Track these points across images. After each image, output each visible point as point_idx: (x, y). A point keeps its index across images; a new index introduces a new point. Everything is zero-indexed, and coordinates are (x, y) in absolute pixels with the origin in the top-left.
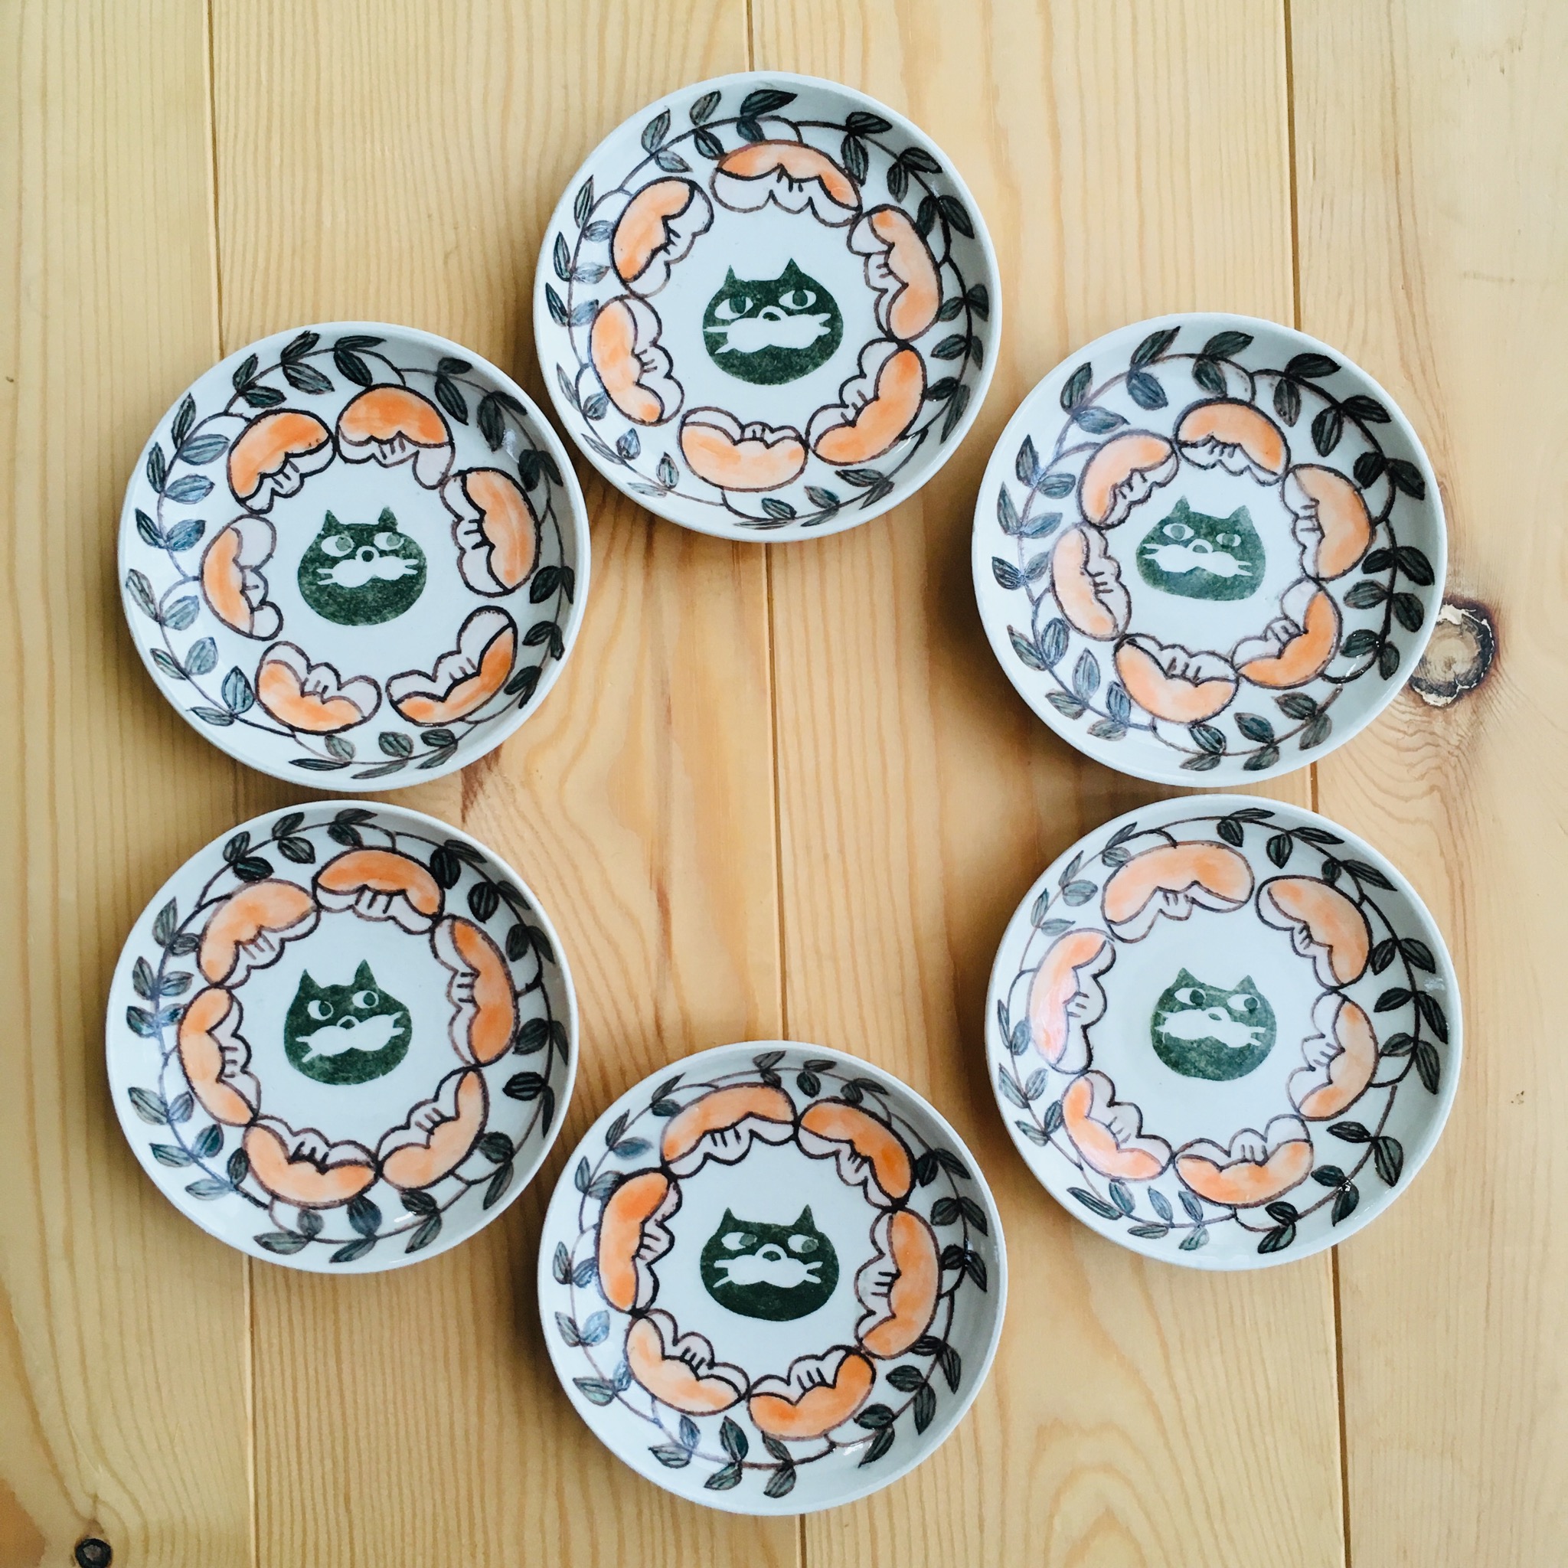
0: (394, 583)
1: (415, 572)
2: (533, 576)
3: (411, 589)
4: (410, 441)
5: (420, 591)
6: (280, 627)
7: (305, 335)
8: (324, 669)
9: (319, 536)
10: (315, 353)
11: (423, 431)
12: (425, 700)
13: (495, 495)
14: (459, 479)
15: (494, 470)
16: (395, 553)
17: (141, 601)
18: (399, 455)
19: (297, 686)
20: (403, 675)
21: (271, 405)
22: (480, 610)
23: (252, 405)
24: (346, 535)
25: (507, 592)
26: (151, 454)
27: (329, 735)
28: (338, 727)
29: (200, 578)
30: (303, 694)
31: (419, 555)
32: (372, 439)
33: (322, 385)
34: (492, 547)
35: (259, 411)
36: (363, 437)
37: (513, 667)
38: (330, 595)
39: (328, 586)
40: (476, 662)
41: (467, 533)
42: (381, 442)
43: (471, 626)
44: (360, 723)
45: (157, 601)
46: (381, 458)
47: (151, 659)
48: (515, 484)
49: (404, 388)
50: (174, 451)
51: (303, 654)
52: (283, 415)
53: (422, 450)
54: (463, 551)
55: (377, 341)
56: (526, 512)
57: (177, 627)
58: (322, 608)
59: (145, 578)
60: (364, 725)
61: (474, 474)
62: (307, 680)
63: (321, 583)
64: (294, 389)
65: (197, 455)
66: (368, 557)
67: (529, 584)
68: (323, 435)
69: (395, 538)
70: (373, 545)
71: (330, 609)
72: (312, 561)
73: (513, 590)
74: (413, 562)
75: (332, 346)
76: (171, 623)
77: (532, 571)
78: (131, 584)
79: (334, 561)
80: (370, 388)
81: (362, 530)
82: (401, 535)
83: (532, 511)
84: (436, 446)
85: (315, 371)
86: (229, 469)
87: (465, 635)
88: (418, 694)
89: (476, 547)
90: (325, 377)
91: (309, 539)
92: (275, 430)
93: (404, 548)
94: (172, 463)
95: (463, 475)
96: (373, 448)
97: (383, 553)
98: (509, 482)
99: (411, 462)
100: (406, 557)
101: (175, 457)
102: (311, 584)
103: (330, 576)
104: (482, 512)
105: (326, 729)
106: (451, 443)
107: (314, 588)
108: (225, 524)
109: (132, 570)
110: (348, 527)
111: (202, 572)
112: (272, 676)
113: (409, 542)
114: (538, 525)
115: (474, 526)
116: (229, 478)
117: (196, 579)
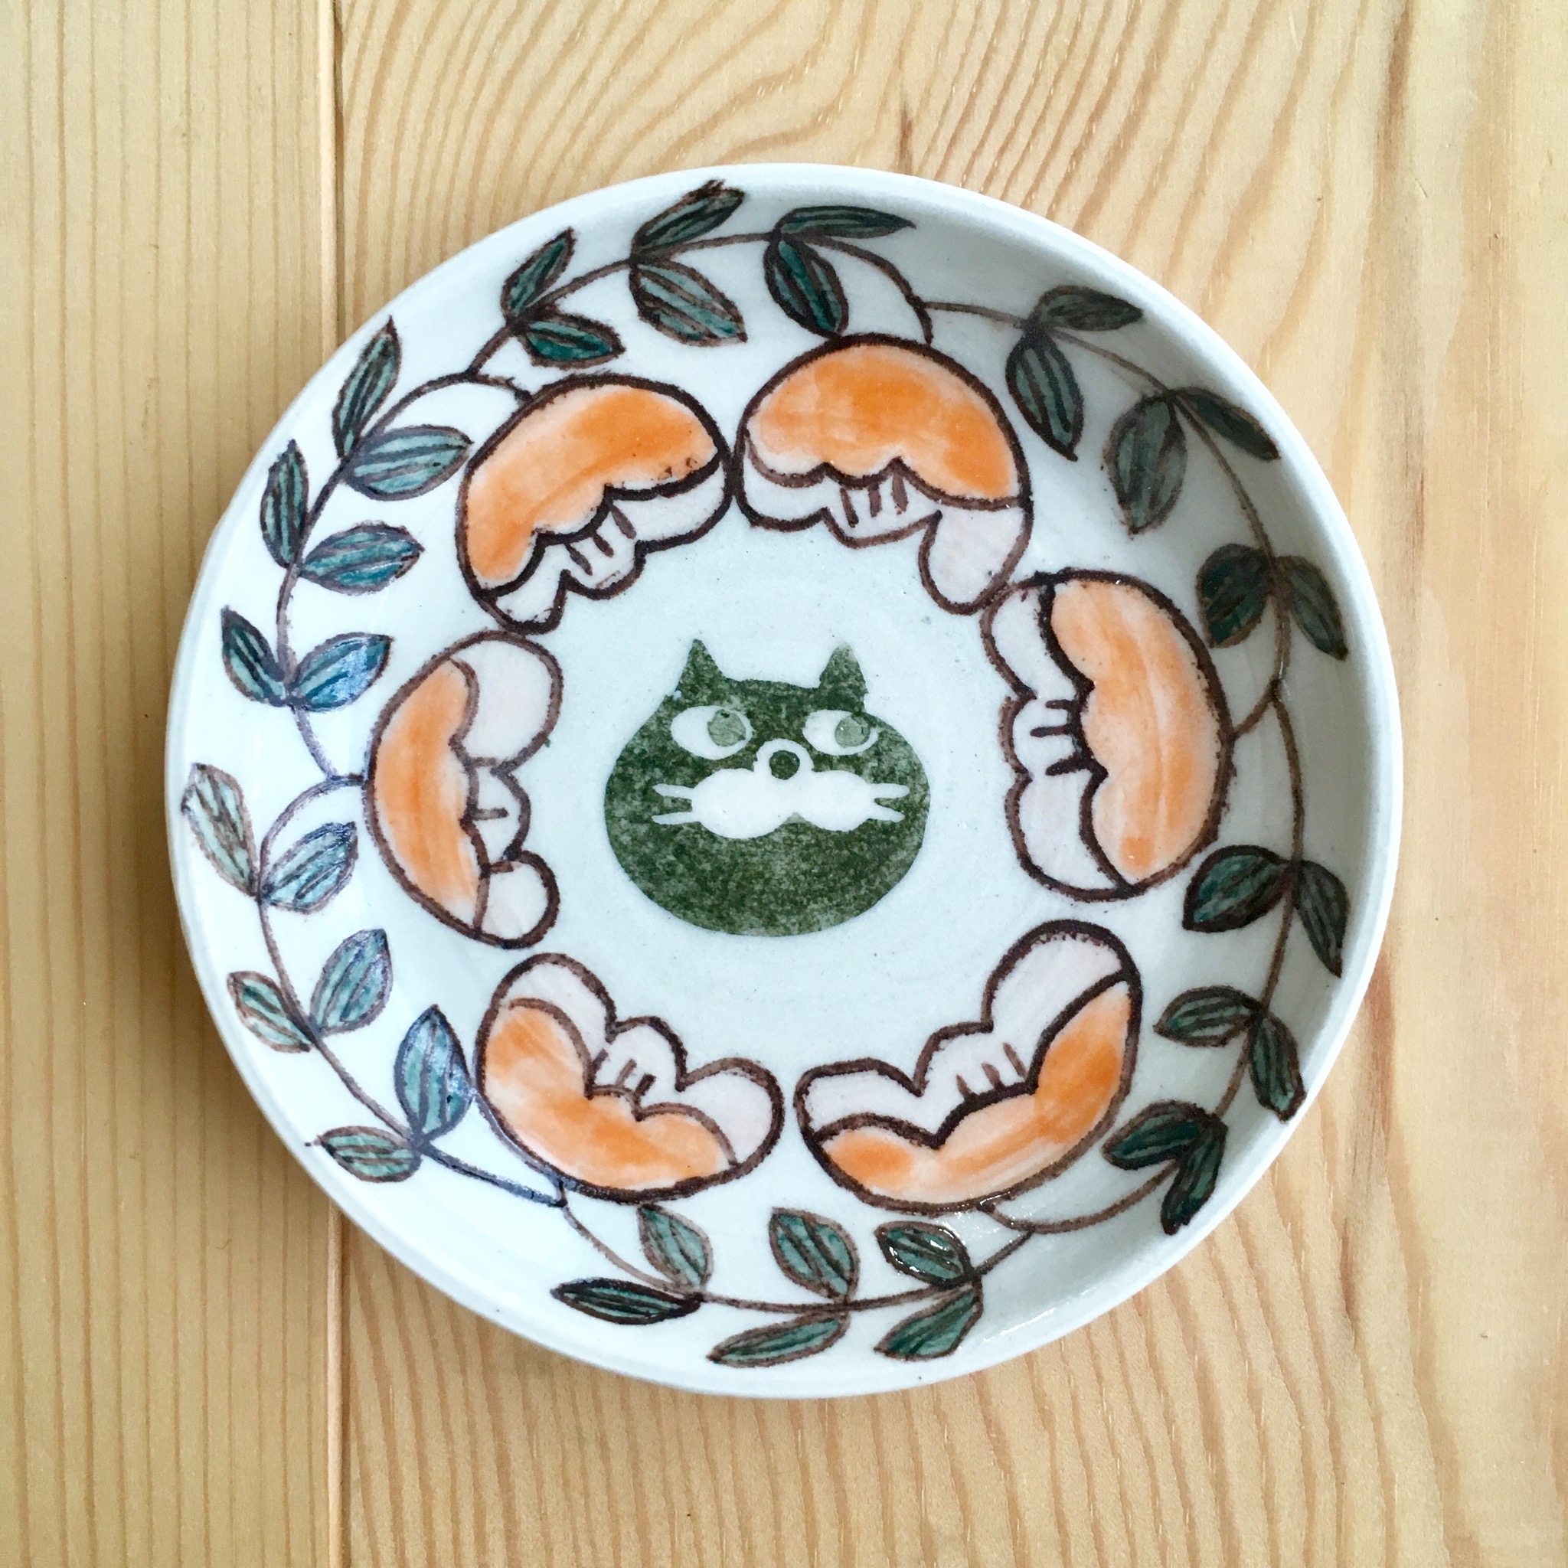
0: (843, 840)
1: (896, 817)
2: (1197, 861)
3: (883, 858)
4: (921, 484)
5: (907, 865)
6: (550, 917)
7: (709, 191)
8: (646, 1033)
9: (668, 701)
10: (719, 242)
11: (957, 463)
12: (890, 1138)
13: (1124, 646)
14: (1034, 595)
15: (1127, 581)
16: (854, 764)
17: (214, 844)
18: (889, 519)
19: (577, 1069)
20: (840, 1069)
21: (582, 363)
22: (1051, 929)
23: (539, 357)
24: (735, 705)
25: (1124, 891)
26: (274, 469)
27: (647, 1203)
28: (668, 1182)
29: (365, 781)
30: (591, 1089)
31: (913, 774)
32: (826, 470)
33: (718, 324)
34: (1099, 775)
35: (552, 374)
36: (804, 464)
37: (1125, 1089)
38: (680, 851)
39: (677, 829)
40: (1027, 1059)
41: (1039, 732)
42: (847, 482)
43: (1024, 966)
44: (724, 1177)
45: (257, 841)
46: (841, 520)
47: (229, 1002)
48: (1179, 621)
49: (926, 350)
50: (333, 463)
51: (600, 991)
52: (609, 391)
53: (950, 513)
54: (1023, 777)
55: (887, 222)
56: (1199, 698)
57: (300, 905)
58: (657, 882)
59: (231, 782)
60: (734, 1186)
61: (1074, 585)
62: (603, 1056)
63: (661, 820)
64: (646, 330)
65: (389, 474)
66: (784, 767)
67: (1184, 879)
68: (704, 451)
69: (857, 725)
70: (800, 739)
71: (676, 887)
72: (646, 762)
73: (1140, 889)
74: (895, 791)
75: (768, 226)
76: (286, 894)
77: (1197, 848)
78: (194, 803)
79: (701, 769)
80: (838, 342)
81: (776, 699)
82: (872, 721)
83: (1216, 696)
84: (984, 505)
85: (708, 287)
86: (463, 512)
87: (1008, 988)
88: (872, 1120)
89: (1057, 769)
90: (729, 305)
91: (643, 708)
92: (588, 427)
93: (877, 753)
94: (326, 493)
95: (1045, 584)
96: (826, 494)
97: (822, 761)
98: (1163, 616)
99: (917, 539)
100: (878, 777)
101: (334, 480)
102: (635, 818)
103: (686, 806)
104: (1084, 686)
105: (639, 1187)
106: (1025, 501)
107: (643, 829)
108: (438, 649)
109: (202, 768)
110: (744, 688)
111: (372, 766)
112: (521, 1039)
113: (891, 739)
114: (1229, 736)
115: (1060, 718)
116: (461, 537)
117: (355, 779)
